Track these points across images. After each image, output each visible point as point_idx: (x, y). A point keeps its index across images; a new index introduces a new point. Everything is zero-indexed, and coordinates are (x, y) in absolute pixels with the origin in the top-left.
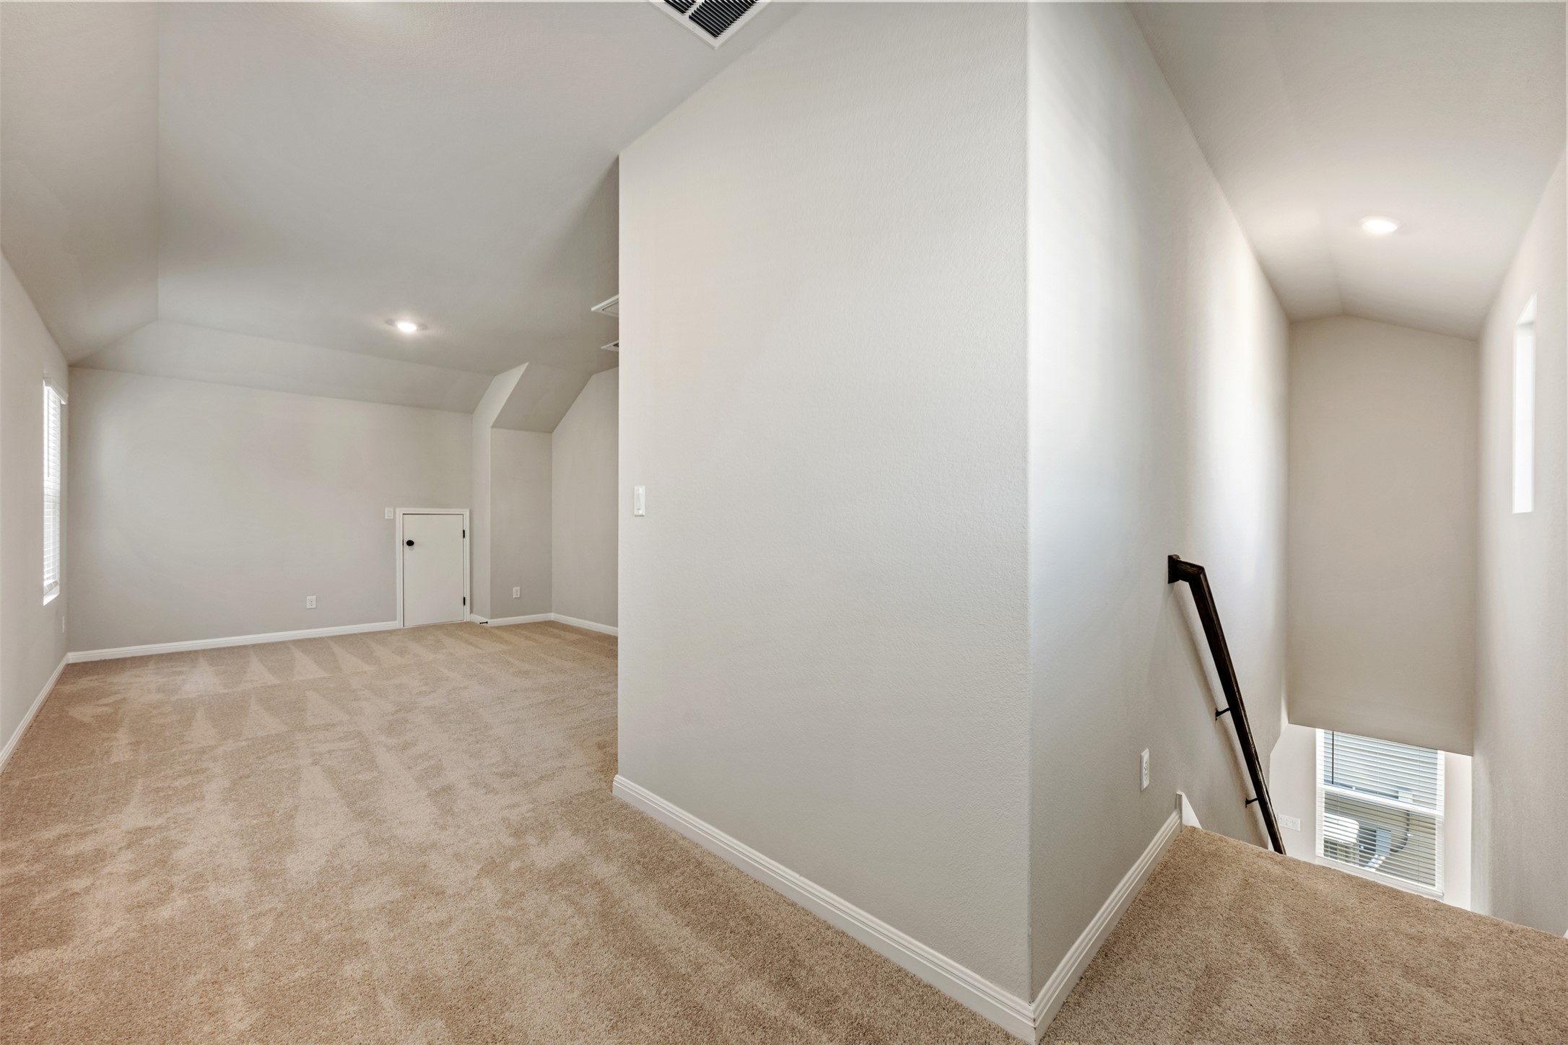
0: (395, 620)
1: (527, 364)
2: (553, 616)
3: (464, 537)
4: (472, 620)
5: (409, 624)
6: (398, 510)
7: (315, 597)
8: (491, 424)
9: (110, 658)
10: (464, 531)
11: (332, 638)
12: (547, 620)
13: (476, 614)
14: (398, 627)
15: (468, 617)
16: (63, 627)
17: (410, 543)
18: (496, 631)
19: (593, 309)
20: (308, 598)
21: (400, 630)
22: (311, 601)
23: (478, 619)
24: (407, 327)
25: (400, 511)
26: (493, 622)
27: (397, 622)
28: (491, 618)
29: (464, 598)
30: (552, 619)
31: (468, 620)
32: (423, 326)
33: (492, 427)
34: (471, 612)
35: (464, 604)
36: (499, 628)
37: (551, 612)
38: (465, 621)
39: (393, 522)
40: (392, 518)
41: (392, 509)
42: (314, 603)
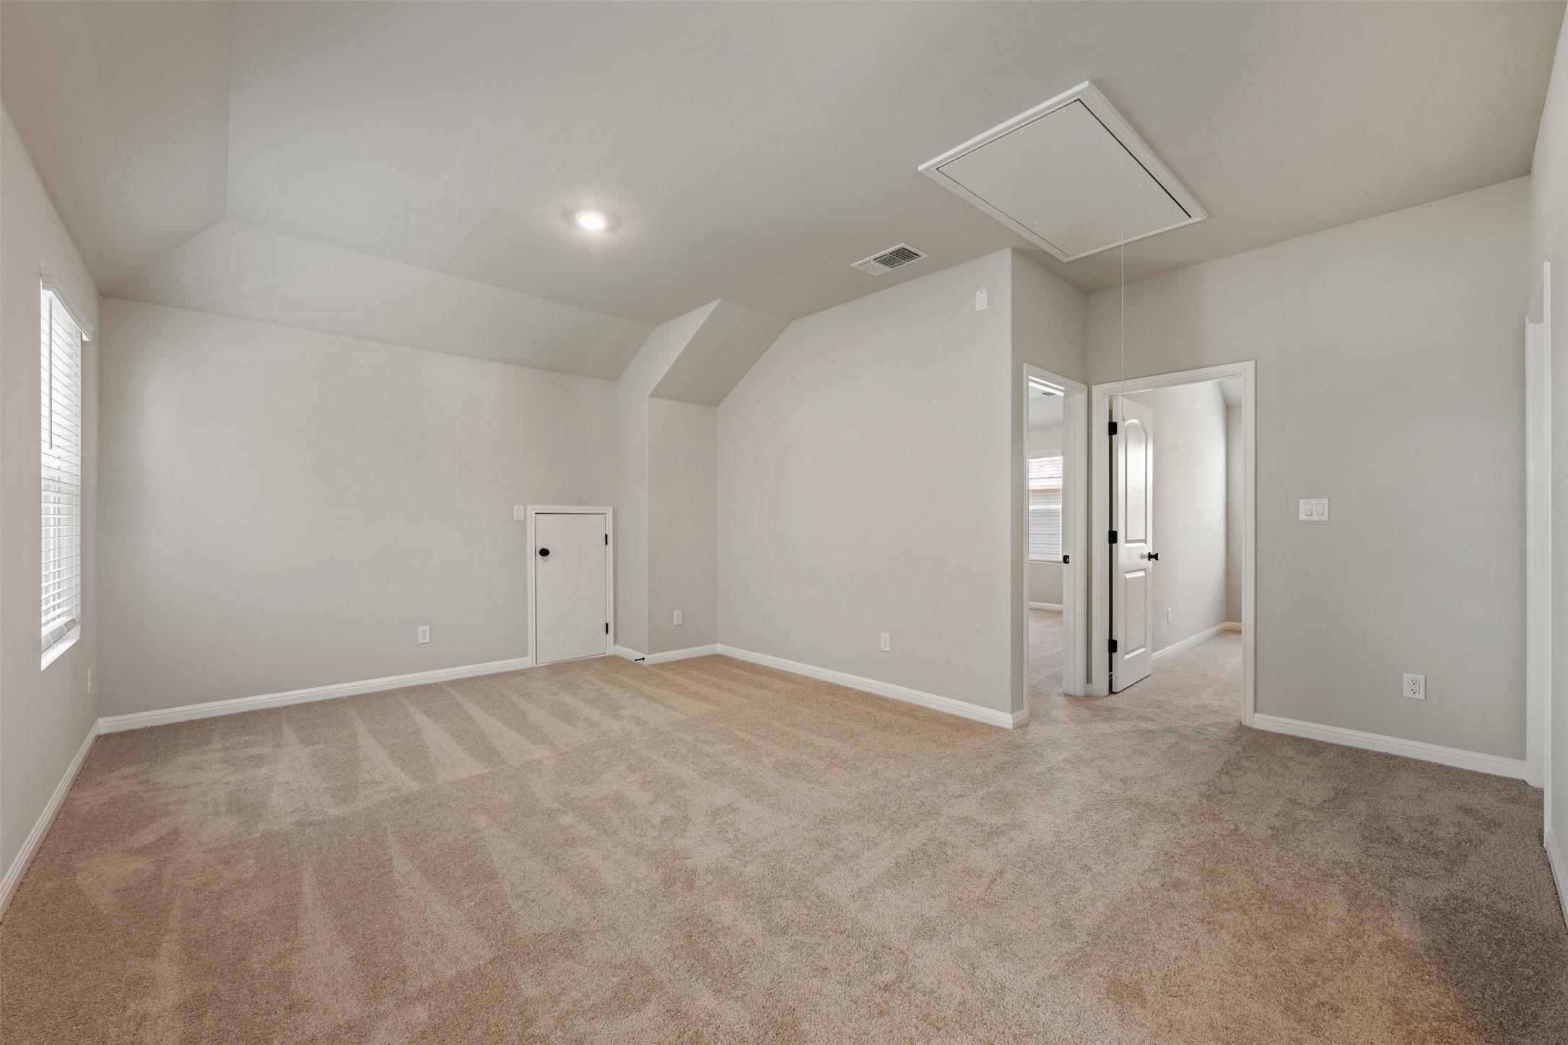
0: (527, 656)
1: (719, 300)
2: (719, 648)
3: (606, 544)
4: (616, 654)
5: (543, 661)
6: (529, 507)
7: (429, 627)
8: (650, 390)
9: (158, 724)
10: (606, 536)
11: (452, 683)
12: (712, 653)
13: (621, 645)
14: (530, 666)
15: (612, 649)
16: (89, 684)
17: (544, 552)
18: (660, 672)
19: (920, 168)
20: (420, 628)
21: (533, 669)
22: (423, 634)
23: (632, 654)
24: (592, 223)
25: (532, 509)
26: (651, 659)
27: (528, 658)
28: (649, 654)
29: (607, 624)
30: (719, 652)
31: (611, 654)
32: (615, 222)
33: (651, 396)
34: (616, 642)
35: (607, 632)
36: (662, 666)
37: (716, 643)
38: (607, 654)
39: (523, 523)
40: (522, 518)
41: (522, 507)
42: (428, 635)
